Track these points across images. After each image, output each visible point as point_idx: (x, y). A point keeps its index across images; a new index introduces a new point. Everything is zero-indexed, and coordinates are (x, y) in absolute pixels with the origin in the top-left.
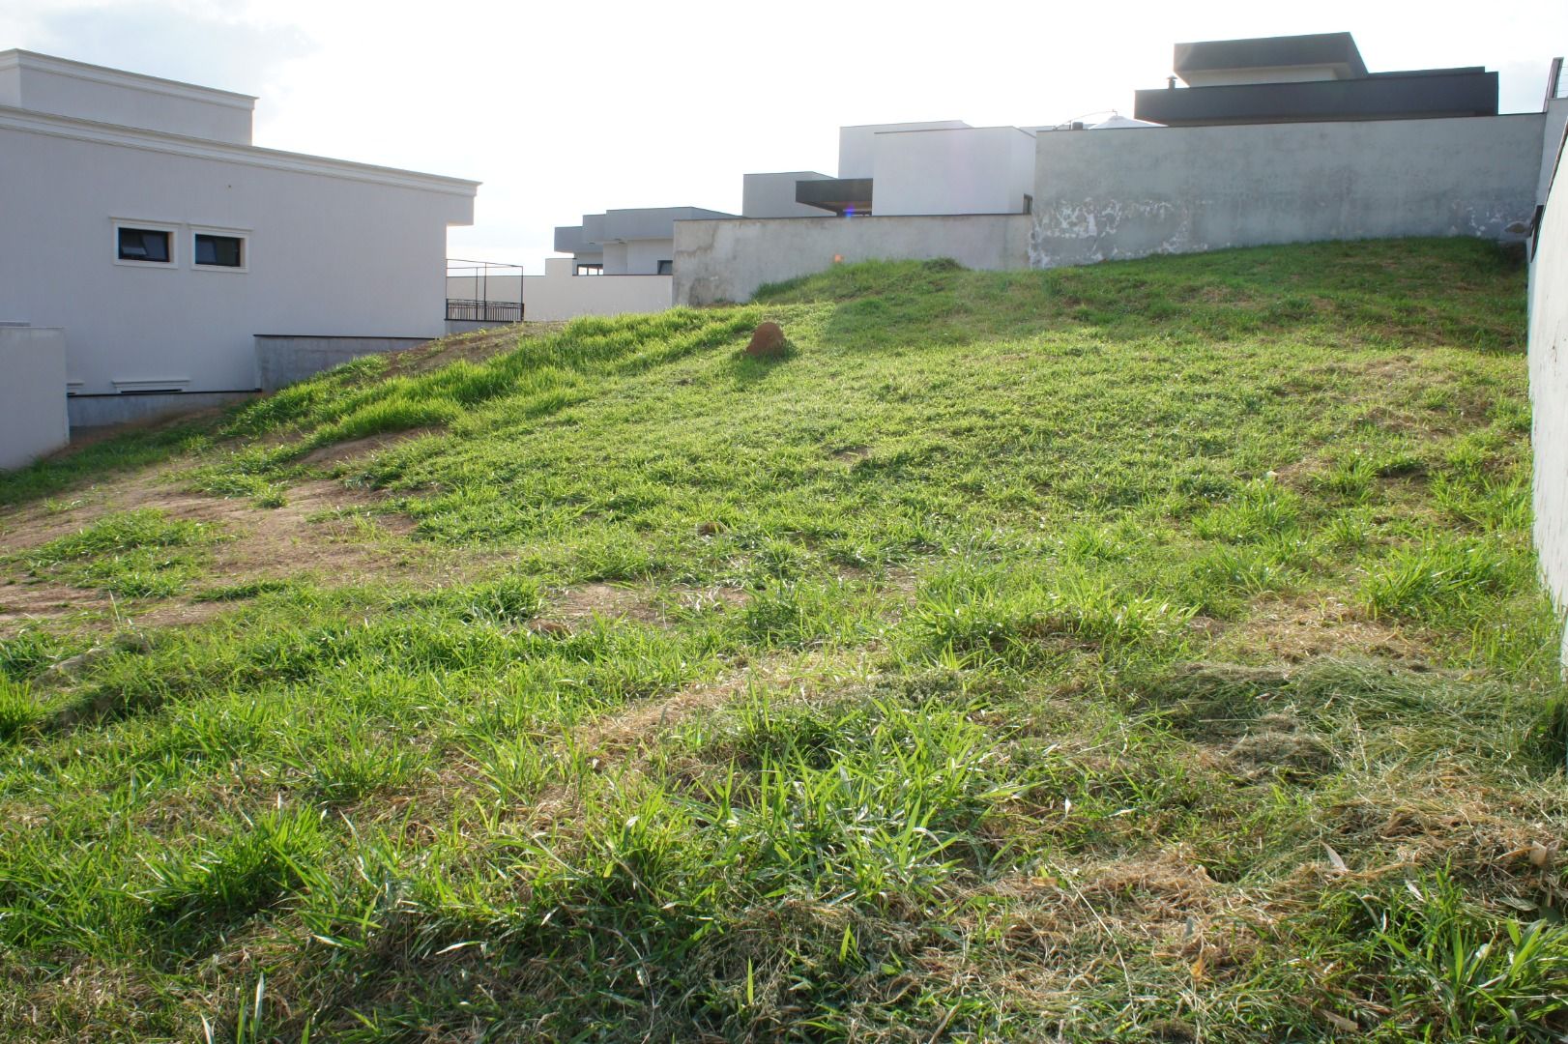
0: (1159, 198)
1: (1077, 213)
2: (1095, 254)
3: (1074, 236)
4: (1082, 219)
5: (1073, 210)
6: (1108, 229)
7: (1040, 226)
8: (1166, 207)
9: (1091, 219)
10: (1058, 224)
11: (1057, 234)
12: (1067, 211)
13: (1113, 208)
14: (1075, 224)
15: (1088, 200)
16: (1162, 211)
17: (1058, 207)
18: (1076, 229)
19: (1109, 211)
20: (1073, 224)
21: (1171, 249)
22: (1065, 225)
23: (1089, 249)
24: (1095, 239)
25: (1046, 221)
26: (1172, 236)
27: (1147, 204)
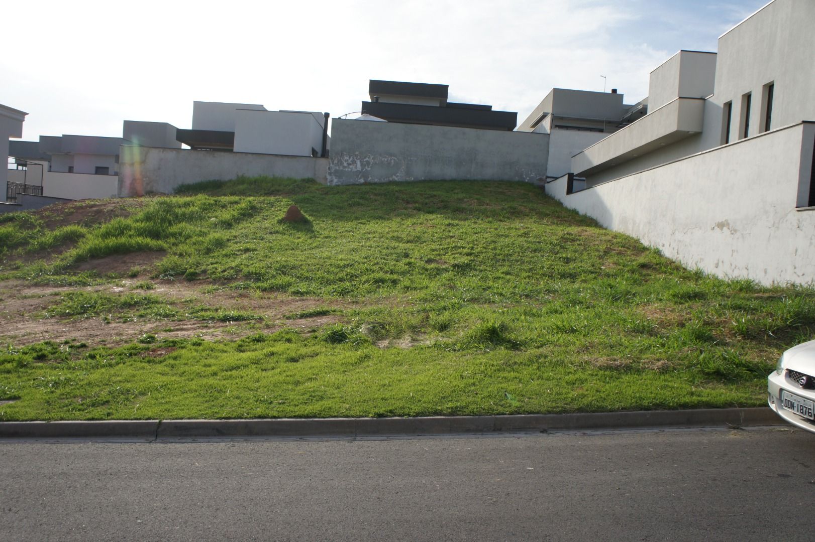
0: (391, 155)
1: (351, 159)
2: (360, 179)
3: (350, 170)
4: (354, 162)
5: (350, 158)
6: (366, 168)
7: (333, 164)
8: (394, 159)
9: (358, 163)
10: (342, 163)
11: (341, 168)
12: (346, 158)
13: (369, 158)
14: (350, 164)
15: (357, 153)
16: (392, 161)
17: (342, 155)
18: (351, 167)
19: (367, 159)
20: (349, 164)
21: (396, 179)
22: (345, 164)
23: (357, 176)
24: (360, 172)
25: (336, 162)
26: (397, 173)
27: (386, 157)
